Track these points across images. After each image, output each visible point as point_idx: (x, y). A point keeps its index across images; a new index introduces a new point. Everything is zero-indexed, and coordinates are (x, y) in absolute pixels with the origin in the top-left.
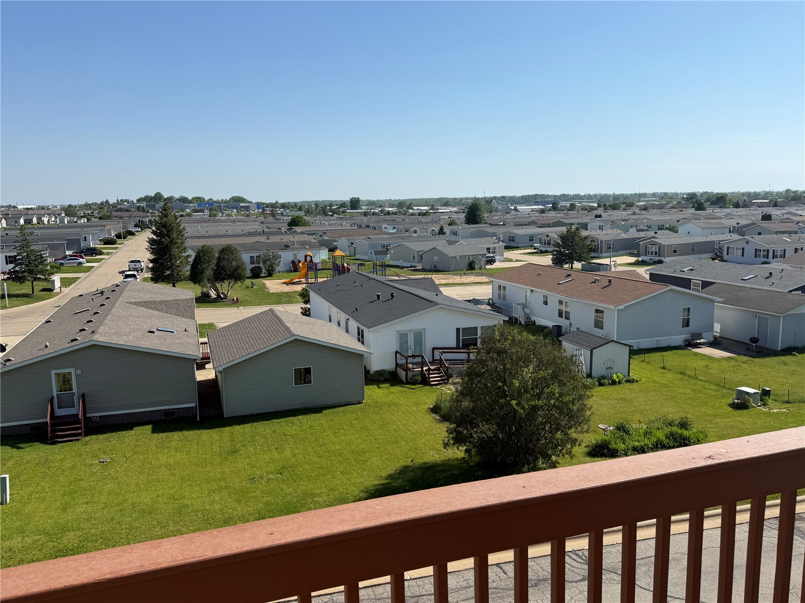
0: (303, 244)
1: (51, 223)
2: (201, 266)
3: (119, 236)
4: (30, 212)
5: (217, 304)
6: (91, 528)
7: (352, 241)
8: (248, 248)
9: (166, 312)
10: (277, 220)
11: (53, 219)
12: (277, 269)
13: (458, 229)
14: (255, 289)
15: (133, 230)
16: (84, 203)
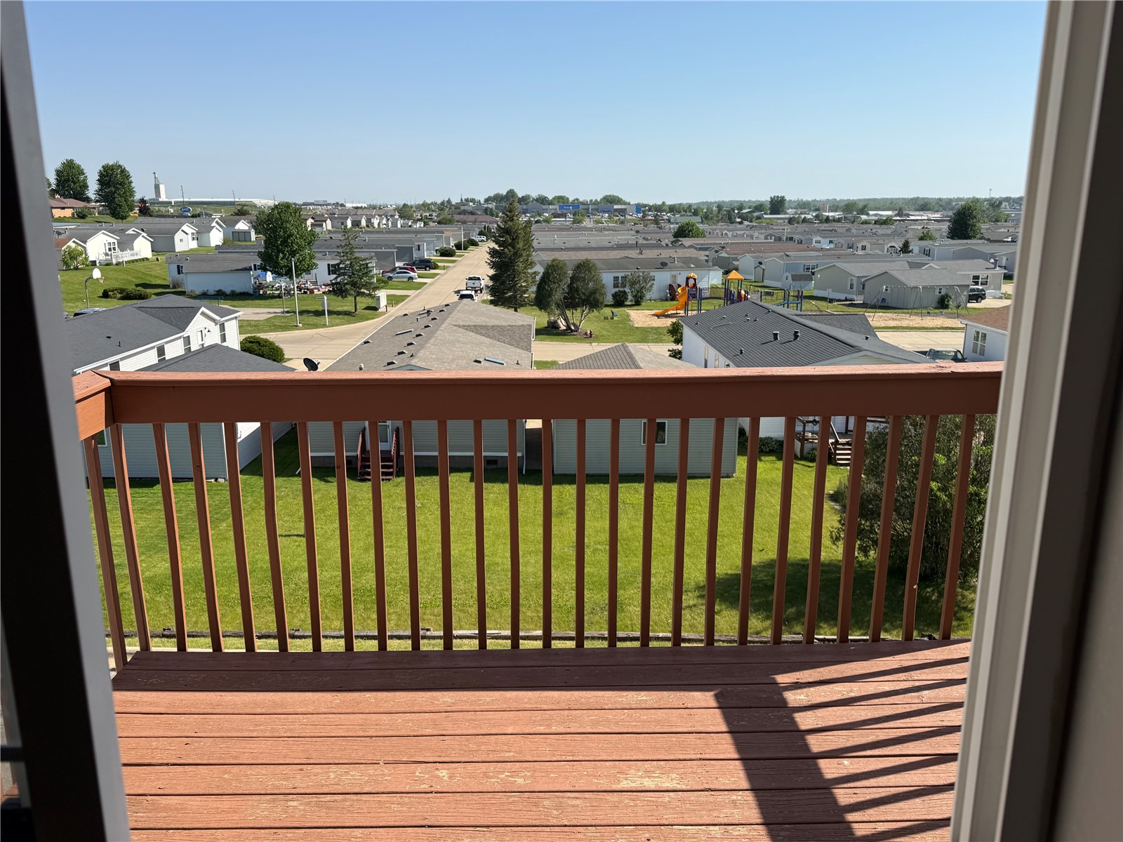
0: (687, 262)
1: (381, 226)
2: (549, 286)
3: (458, 246)
4: (360, 212)
5: (566, 337)
6: (391, 572)
7: (760, 260)
8: (611, 265)
9: (498, 340)
10: (660, 228)
11: (384, 222)
12: (648, 296)
13: (933, 245)
14: (616, 321)
15: (477, 238)
16: (421, 203)
